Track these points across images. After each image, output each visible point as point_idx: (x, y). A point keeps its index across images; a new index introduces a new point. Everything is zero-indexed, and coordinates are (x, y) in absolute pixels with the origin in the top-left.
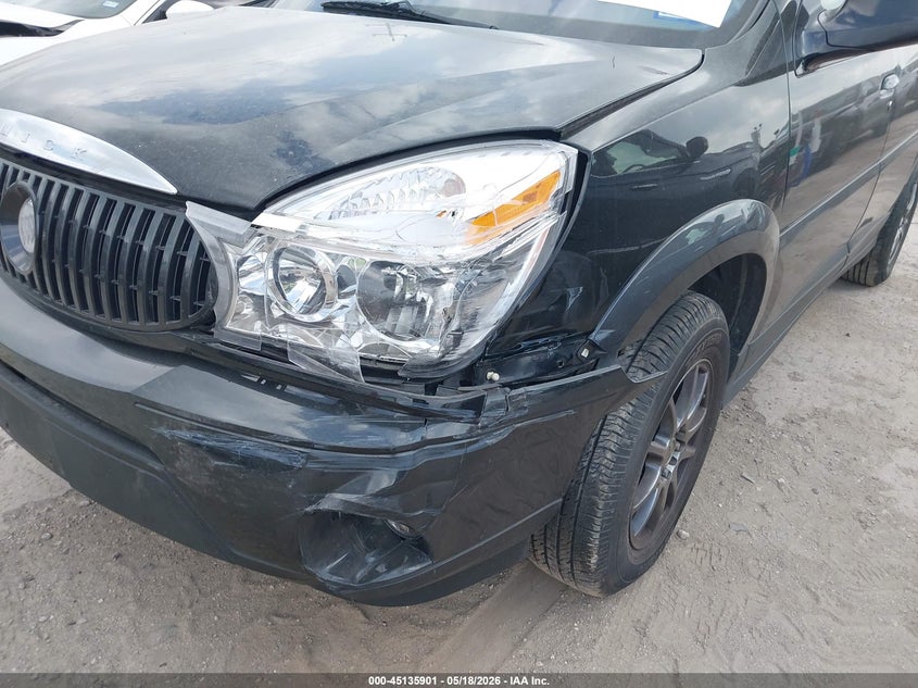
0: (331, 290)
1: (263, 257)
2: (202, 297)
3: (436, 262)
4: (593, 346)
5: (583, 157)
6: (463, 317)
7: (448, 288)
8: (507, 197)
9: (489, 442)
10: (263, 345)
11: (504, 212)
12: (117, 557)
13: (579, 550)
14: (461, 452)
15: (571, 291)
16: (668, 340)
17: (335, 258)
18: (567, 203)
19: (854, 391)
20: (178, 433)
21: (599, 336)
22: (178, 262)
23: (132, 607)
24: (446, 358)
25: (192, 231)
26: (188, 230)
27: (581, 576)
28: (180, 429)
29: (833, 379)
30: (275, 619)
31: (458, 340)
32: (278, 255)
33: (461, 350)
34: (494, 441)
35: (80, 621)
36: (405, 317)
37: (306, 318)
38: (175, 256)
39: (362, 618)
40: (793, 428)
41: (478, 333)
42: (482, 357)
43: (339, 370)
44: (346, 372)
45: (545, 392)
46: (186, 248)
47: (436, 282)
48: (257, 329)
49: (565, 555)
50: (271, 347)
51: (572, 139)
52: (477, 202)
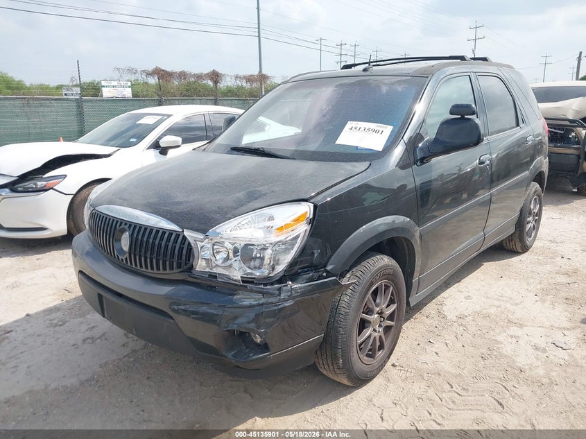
0: (231, 255)
1: (209, 246)
2: (189, 260)
3: (264, 243)
4: (327, 272)
5: (315, 207)
6: (274, 261)
7: (269, 251)
8: (288, 221)
9: (287, 304)
10: (209, 275)
11: (287, 226)
12: (148, 378)
13: (334, 358)
14: (276, 308)
15: (315, 251)
16: (363, 271)
17: (233, 244)
18: (311, 222)
19: (497, 303)
20: (180, 307)
21: (329, 268)
22: (181, 249)
23: (155, 395)
24: (270, 275)
25: (186, 238)
26: (184, 238)
27: (338, 371)
28: (181, 305)
29: (488, 298)
30: (214, 398)
31: (273, 269)
32: (214, 245)
33: (275, 272)
34: (289, 304)
35: (135, 400)
36: (257, 263)
37: (224, 265)
38: (180, 247)
39: (250, 397)
40: (460, 320)
41: (281, 266)
42: (284, 275)
43: (234, 280)
44: (236, 281)
45: (306, 286)
46: (184, 244)
47: (265, 249)
48: (207, 270)
49: (330, 362)
50: (212, 275)
51: (311, 201)
52: (278, 222)
